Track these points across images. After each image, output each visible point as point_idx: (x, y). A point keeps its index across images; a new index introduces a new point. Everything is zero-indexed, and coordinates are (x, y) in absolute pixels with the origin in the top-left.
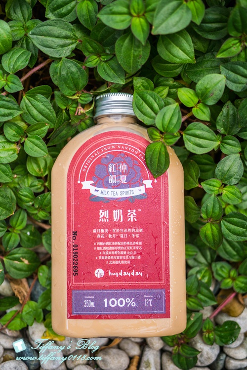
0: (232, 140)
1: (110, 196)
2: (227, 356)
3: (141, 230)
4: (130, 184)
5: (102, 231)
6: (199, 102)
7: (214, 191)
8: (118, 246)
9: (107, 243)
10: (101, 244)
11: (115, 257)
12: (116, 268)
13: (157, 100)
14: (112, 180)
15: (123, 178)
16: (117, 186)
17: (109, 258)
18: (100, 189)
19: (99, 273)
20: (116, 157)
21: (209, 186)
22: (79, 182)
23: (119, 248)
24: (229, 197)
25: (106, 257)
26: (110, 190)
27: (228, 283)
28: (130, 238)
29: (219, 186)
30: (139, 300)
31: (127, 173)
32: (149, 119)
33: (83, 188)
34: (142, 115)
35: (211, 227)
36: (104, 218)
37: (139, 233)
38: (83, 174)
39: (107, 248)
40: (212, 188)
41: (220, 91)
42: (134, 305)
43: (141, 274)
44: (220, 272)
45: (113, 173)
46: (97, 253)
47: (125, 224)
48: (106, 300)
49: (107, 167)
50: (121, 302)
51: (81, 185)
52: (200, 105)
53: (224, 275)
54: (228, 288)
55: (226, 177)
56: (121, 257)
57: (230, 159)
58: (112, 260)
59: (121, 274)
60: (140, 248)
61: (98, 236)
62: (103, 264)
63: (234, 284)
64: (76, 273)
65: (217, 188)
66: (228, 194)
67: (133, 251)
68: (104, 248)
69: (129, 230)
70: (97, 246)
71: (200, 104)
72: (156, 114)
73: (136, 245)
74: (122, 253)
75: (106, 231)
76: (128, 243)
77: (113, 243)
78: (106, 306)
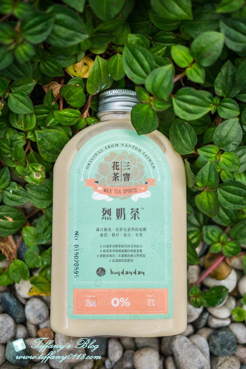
0: (230, 103)
2: (210, 314)
6: (194, 62)
7: (211, 158)
13: (148, 59)
21: (205, 153)
24: (227, 163)
27: (218, 246)
29: (216, 152)
32: (139, 78)
34: (132, 73)
35: (207, 196)
40: (209, 155)
41: (217, 51)
44: (211, 236)
52: (195, 66)
53: (214, 239)
54: (217, 252)
55: (224, 142)
57: (228, 123)
63: (224, 248)
65: (214, 155)
66: (225, 160)
71: (195, 64)
72: (147, 74)
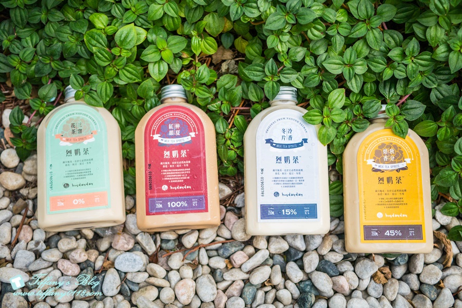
1: (170, 143)
3: (189, 162)
4: (182, 136)
5: (166, 163)
8: (176, 171)
9: (169, 170)
10: (166, 171)
11: (174, 178)
12: (175, 184)
14: (171, 133)
15: (178, 132)
16: (175, 137)
17: (171, 179)
18: (164, 139)
19: (165, 188)
20: (173, 120)
22: (151, 135)
23: (177, 173)
25: (169, 179)
26: (170, 139)
28: (183, 167)
30: (189, 202)
31: (180, 129)
33: (154, 139)
36: (167, 155)
37: (188, 164)
38: (154, 131)
39: (169, 173)
42: (186, 205)
43: (190, 187)
45: (171, 130)
46: (163, 176)
47: (180, 159)
48: (169, 203)
49: (168, 126)
50: (178, 204)
51: (153, 137)
56: (178, 178)
58: (172, 180)
59: (178, 188)
60: (189, 172)
61: (164, 166)
62: (167, 183)
64: (151, 188)
67: (185, 174)
68: (168, 173)
69: (182, 162)
70: (163, 172)
73: (187, 171)
74: (178, 176)
75: (169, 163)
76: (182, 170)
77: (173, 170)
78: (169, 206)
